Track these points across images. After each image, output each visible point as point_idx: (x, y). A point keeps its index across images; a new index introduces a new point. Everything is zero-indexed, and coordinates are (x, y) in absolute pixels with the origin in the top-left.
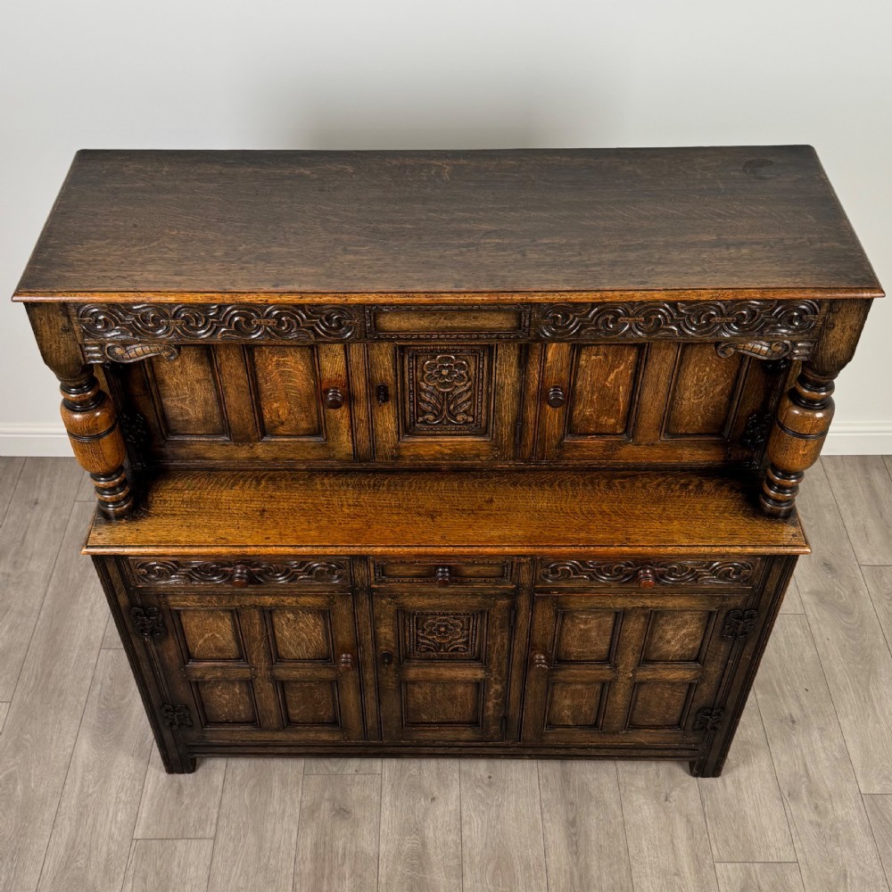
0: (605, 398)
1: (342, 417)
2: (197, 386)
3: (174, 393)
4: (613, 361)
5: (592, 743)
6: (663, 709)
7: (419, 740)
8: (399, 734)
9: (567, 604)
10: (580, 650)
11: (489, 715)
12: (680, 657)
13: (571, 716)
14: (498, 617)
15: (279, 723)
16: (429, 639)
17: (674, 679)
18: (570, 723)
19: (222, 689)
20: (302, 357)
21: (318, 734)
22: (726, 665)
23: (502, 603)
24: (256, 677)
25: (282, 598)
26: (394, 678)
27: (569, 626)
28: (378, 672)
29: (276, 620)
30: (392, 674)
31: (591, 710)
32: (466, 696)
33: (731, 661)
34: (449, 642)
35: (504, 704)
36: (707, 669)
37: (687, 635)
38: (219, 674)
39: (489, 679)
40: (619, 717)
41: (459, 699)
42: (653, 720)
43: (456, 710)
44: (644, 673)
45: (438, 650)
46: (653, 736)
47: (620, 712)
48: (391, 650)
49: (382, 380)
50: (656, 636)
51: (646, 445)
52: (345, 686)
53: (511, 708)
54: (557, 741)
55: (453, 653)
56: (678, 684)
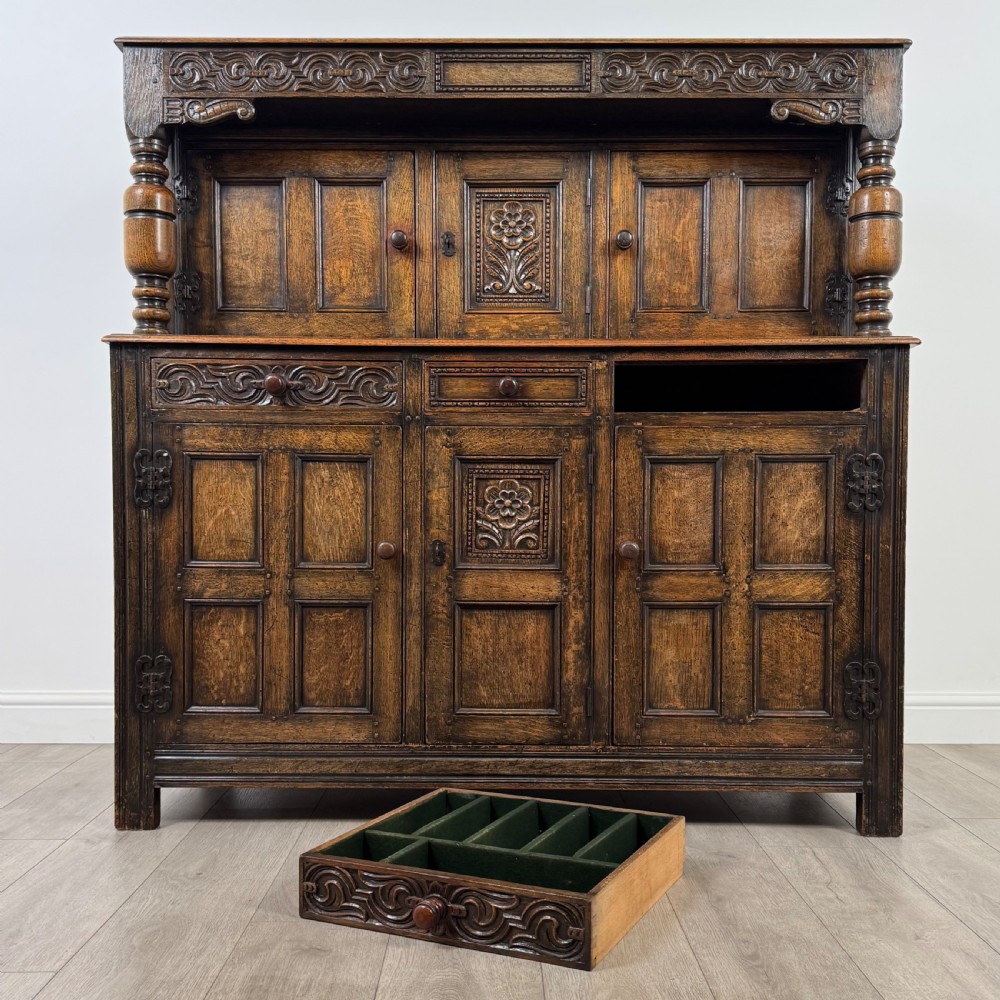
0: (674, 258)
1: (405, 276)
2: (262, 239)
3: (237, 249)
4: (679, 208)
5: (712, 745)
6: (798, 671)
7: (475, 742)
8: (449, 725)
9: (654, 443)
10: (677, 541)
11: (569, 681)
12: (803, 556)
13: (678, 687)
14: (573, 471)
15: (288, 700)
16: (491, 522)
17: (802, 595)
18: (679, 704)
19: (223, 626)
20: (371, 200)
21: (339, 727)
22: (863, 565)
23: (578, 443)
24: (270, 593)
25: (319, 433)
26: (446, 595)
27: (660, 492)
28: (426, 582)
29: (307, 482)
30: (444, 586)
31: (704, 674)
32: (538, 644)
33: (868, 557)
34: (516, 528)
35: (588, 654)
36: (841, 574)
37: (805, 511)
38: (224, 586)
39: (566, 597)
40: (742, 683)
41: (529, 652)
42: (788, 696)
43: (526, 677)
44: (762, 583)
45: (504, 543)
46: (793, 729)
47: (742, 671)
48: (444, 537)
49: (448, 227)
50: (768, 512)
51: (725, 318)
52: (382, 614)
53: (598, 663)
54: (664, 741)
55: (521, 551)
56: (811, 614)
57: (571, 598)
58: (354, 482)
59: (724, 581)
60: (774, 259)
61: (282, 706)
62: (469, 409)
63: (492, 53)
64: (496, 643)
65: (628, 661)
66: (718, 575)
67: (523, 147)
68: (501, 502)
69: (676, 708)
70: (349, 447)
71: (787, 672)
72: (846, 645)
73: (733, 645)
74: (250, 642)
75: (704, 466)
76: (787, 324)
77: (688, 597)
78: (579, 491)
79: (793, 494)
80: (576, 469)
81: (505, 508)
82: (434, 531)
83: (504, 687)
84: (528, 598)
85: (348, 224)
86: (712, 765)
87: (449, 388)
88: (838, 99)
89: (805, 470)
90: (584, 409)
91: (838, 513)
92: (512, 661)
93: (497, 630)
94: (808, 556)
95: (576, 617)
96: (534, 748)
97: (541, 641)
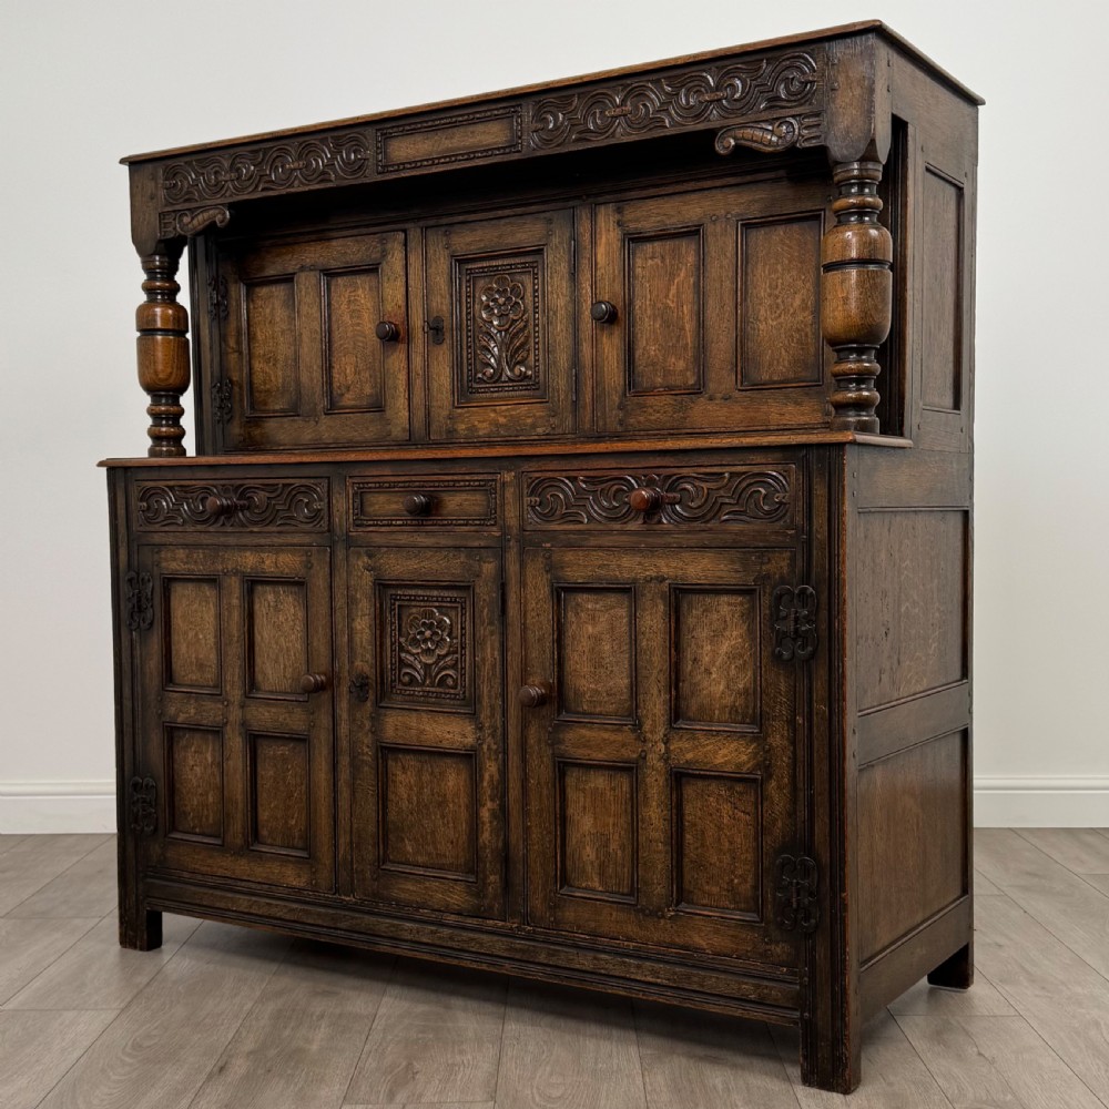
0: (668, 327)
1: (400, 369)
3: (261, 352)
4: (672, 265)
5: (630, 939)
6: (727, 859)
7: (398, 902)
8: (375, 880)
9: (562, 567)
10: (592, 686)
11: (485, 844)
12: (730, 713)
13: (596, 864)
14: (484, 600)
15: (243, 835)
16: (413, 655)
17: (726, 763)
18: (597, 884)
19: (195, 752)
20: (371, 289)
21: (283, 869)
22: (795, 730)
23: (489, 568)
24: (227, 723)
25: (262, 555)
26: (370, 735)
27: (574, 627)
28: (353, 720)
29: (257, 607)
30: (368, 724)
31: (623, 851)
32: (459, 798)
33: (799, 720)
34: (436, 663)
35: (502, 814)
36: (770, 740)
37: (731, 657)
38: (193, 711)
39: (481, 745)
40: (659, 867)
41: (451, 805)
42: (715, 890)
43: (448, 836)
44: (680, 744)
45: (424, 681)
46: (717, 932)
47: (660, 852)
48: (367, 669)
49: (438, 312)
50: (689, 656)
51: (722, 398)
52: (317, 752)
53: (512, 824)
54: (579, 927)
55: (441, 690)
56: (739, 787)
57: (485, 747)
58: (295, 607)
59: (638, 738)
60: (782, 319)
61: (239, 841)
62: (387, 529)
63: (426, 122)
64: (420, 793)
65: (540, 827)
66: (634, 731)
67: (507, 212)
68: (421, 633)
69: (593, 890)
70: (287, 570)
71: (714, 859)
72: (777, 832)
73: (650, 818)
74: (215, 770)
75: (619, 596)
76: (796, 403)
77: (601, 756)
78: (491, 623)
79: (716, 636)
80: (486, 597)
81: (425, 641)
82: (358, 663)
83: (429, 845)
84: (445, 744)
85: (351, 317)
86: (630, 964)
87: (372, 505)
88: (793, 116)
89: (729, 604)
90: (494, 529)
91: (764, 661)
92: (435, 814)
93: (420, 779)
94: (735, 714)
95: (491, 769)
96: (453, 917)
97: (462, 795)
